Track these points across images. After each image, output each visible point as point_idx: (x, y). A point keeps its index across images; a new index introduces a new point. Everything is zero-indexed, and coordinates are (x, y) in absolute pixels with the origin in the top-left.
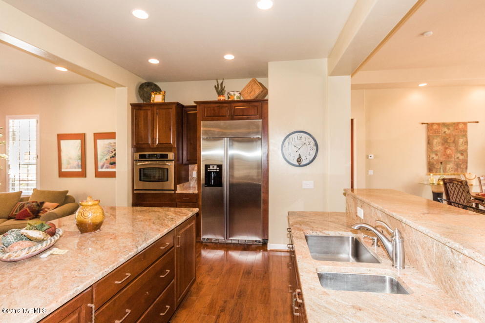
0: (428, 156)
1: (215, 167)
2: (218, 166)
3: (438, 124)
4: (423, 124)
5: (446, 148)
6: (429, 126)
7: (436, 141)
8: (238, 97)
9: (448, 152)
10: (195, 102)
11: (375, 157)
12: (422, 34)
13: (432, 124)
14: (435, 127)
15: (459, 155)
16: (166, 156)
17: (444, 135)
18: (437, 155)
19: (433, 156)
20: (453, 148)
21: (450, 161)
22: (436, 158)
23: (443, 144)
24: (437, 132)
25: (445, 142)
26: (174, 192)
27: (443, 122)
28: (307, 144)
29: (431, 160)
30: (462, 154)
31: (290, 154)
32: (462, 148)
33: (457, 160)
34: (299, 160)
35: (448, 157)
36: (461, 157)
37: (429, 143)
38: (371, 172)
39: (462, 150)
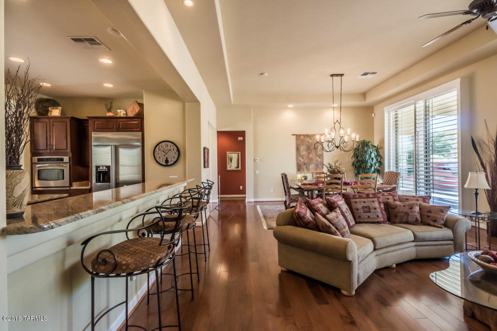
0: (297, 159)
1: (104, 168)
2: (106, 167)
3: (304, 135)
4: (293, 135)
5: (309, 153)
6: (298, 137)
7: (302, 148)
8: (124, 114)
9: (311, 156)
10: (88, 117)
11: (261, 160)
12: (262, 74)
13: (300, 135)
14: (302, 137)
15: (318, 158)
16: (62, 160)
17: (307, 143)
18: (303, 158)
19: (301, 159)
20: (314, 153)
21: (313, 163)
22: (302, 160)
23: (307, 150)
24: (303, 141)
25: (308, 149)
26: (68, 188)
27: (307, 133)
28: (172, 150)
29: (299, 162)
30: (320, 158)
31: (160, 157)
32: (319, 153)
33: (316, 162)
34: (167, 161)
35: (311, 159)
36: (319, 160)
37: (298, 149)
38: (258, 172)
39: (320, 155)
